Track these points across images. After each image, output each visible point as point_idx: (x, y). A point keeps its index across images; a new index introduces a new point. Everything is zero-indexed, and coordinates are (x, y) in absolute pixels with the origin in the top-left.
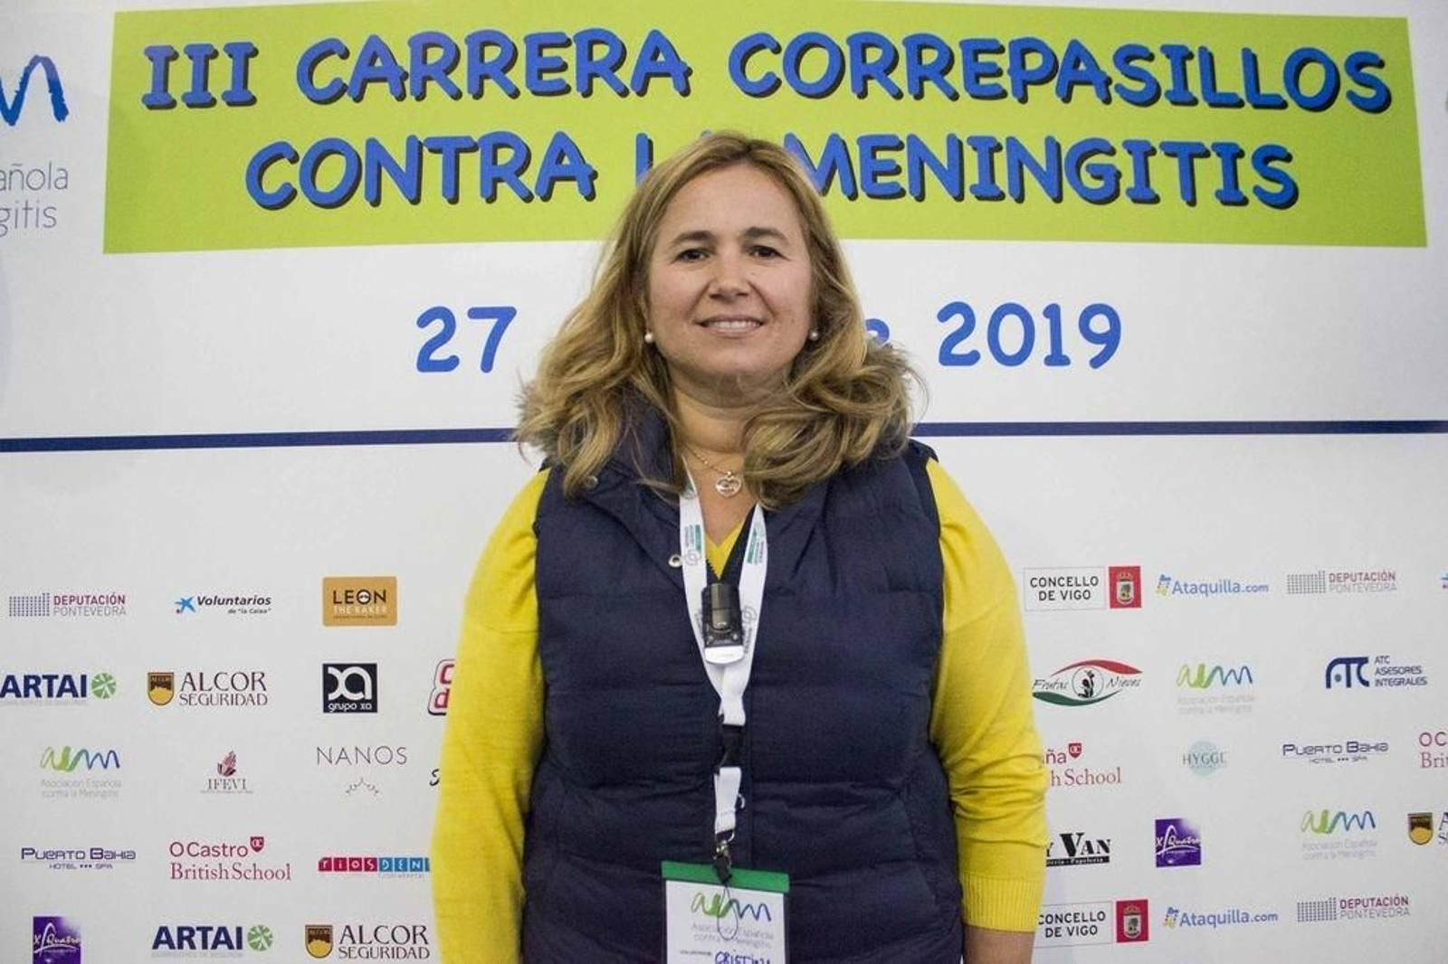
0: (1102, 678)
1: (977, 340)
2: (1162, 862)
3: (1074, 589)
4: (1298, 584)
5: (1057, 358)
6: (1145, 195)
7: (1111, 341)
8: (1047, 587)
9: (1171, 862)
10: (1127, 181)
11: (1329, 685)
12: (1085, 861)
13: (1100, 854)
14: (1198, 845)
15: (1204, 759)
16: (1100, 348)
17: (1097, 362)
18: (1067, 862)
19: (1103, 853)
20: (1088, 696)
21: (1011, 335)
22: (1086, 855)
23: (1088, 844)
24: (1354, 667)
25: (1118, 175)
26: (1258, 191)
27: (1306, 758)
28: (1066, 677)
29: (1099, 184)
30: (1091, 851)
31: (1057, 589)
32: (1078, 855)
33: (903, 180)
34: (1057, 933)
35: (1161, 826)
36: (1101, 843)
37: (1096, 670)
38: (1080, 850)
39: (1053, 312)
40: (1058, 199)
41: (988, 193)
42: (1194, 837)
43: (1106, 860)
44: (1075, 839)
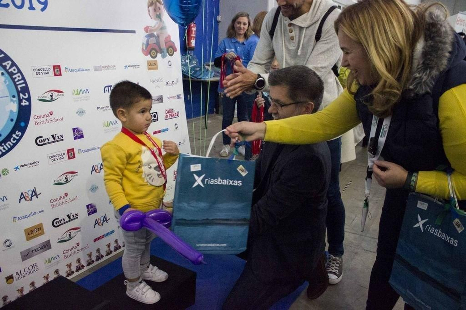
0: (55, 94)
2: (75, 138)
3: (45, 71)
4: (96, 69)
5: (32, 8)
7: (45, 4)
8: (38, 71)
9: (77, 138)
11: (105, 93)
12: (58, 141)
13: (61, 139)
14: (82, 133)
15: (81, 113)
16: (43, 6)
17: (43, 10)
18: (54, 142)
19: (62, 138)
20: (52, 99)
22: (58, 139)
23: (58, 137)
24: (109, 88)
27: (102, 110)
28: (46, 95)
30: (59, 138)
31: (41, 72)
32: (56, 140)
34: (54, 160)
35: (74, 130)
36: (61, 136)
37: (53, 92)
38: (56, 138)
42: (81, 131)
43: (63, 140)
44: (55, 136)
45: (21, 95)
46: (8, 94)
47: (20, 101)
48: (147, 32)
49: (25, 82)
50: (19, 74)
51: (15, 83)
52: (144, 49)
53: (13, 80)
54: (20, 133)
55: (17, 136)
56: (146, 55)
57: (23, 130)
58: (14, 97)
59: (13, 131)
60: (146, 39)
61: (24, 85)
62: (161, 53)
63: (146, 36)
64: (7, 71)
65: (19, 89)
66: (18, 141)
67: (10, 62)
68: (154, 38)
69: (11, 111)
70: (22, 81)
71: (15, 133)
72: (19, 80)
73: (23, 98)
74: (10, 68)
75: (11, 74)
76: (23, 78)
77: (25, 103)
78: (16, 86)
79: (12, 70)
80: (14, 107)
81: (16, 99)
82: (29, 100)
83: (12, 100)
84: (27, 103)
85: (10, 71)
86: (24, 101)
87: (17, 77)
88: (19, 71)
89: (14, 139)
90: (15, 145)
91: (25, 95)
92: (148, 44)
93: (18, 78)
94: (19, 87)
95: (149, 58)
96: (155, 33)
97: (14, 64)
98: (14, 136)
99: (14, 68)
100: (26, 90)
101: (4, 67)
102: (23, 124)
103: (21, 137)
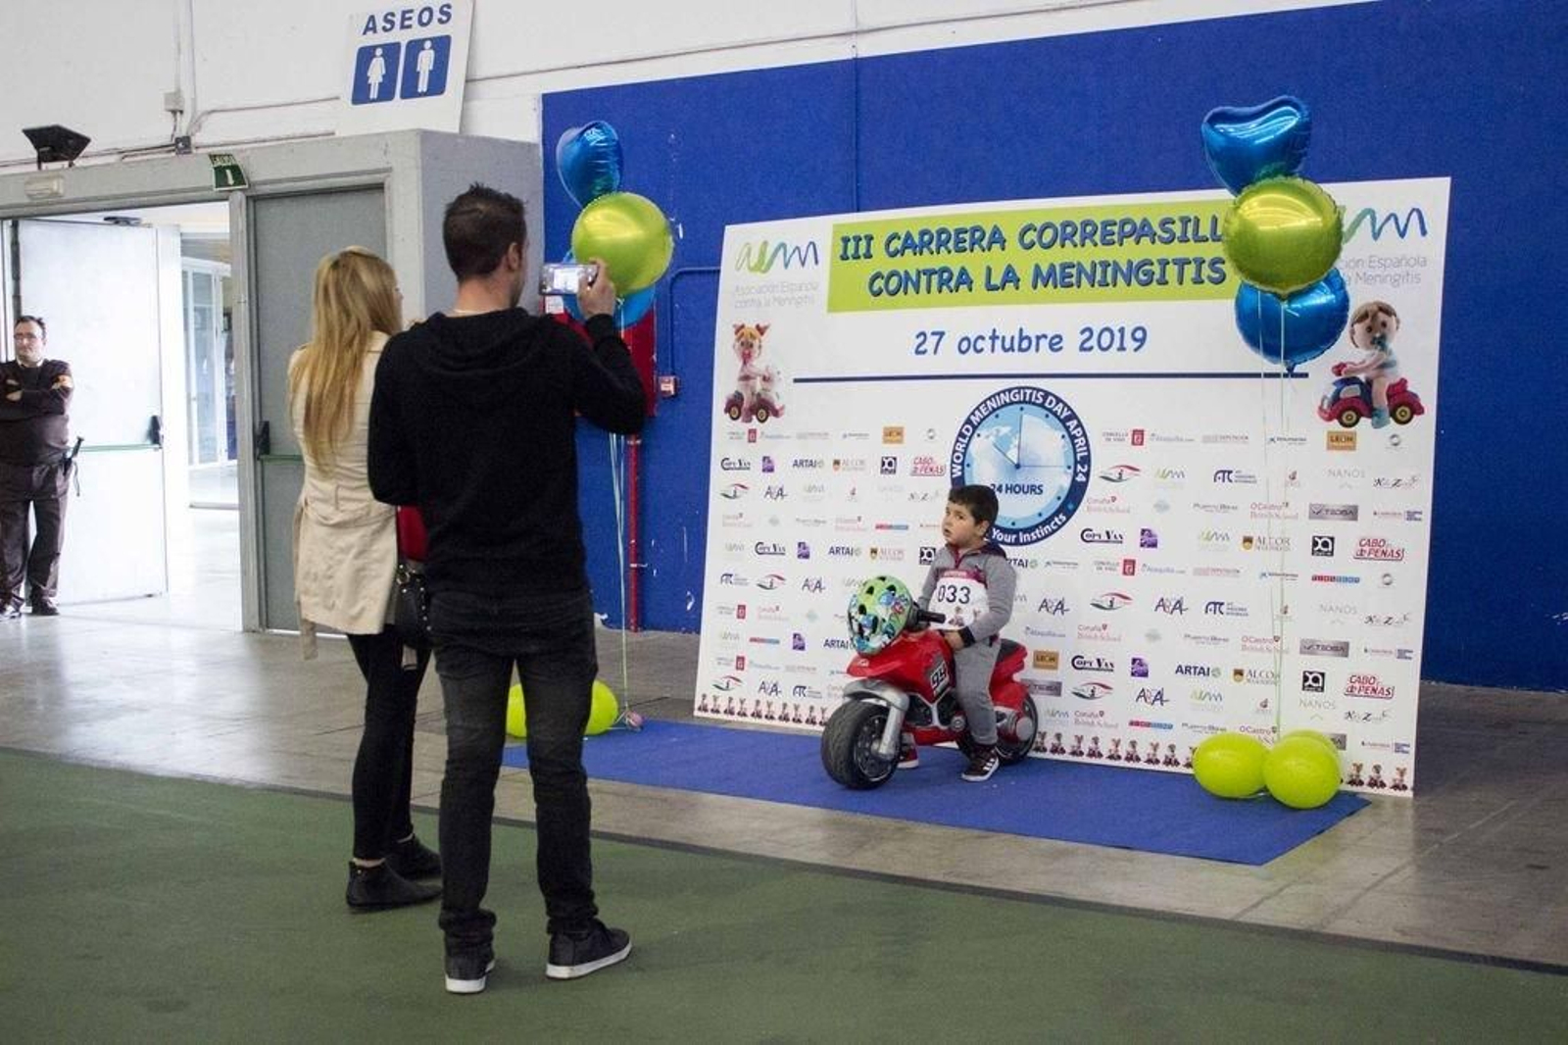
0: (1126, 472)
1: (1093, 342)
2: (1142, 545)
3: (1120, 437)
4: (1207, 439)
5: (1122, 348)
6: (1163, 282)
7: (1142, 341)
8: (1109, 436)
9: (1146, 546)
10: (1157, 276)
11: (1215, 481)
12: (1114, 542)
14: (1156, 540)
15: (1161, 507)
16: (1138, 344)
17: (1136, 350)
18: (1107, 542)
19: (1120, 540)
20: (1120, 479)
21: (1106, 339)
22: (1114, 540)
23: (1115, 536)
24: (1226, 474)
25: (1153, 273)
26: (1209, 277)
27: (1203, 509)
28: (1113, 471)
29: (1145, 278)
30: (1116, 538)
31: (1113, 437)
32: (1111, 540)
33: (1074, 280)
34: (1102, 568)
35: (1143, 531)
36: (1120, 536)
37: (1124, 469)
38: (1112, 538)
39: (1122, 330)
40: (1129, 285)
41: (1104, 284)
42: (1155, 537)
43: (1121, 542)
44: (1111, 533)
45: (1079, 467)
46: (1063, 462)
47: (1076, 474)
48: (1339, 374)
49: (1088, 450)
50: (1083, 439)
51: (1075, 449)
52: (1325, 407)
53: (1074, 445)
54: (1064, 518)
55: (1060, 520)
56: (1330, 419)
57: (1069, 515)
58: (1069, 467)
59: (1056, 514)
60: (1334, 388)
61: (1086, 454)
62: (1370, 416)
63: (1335, 384)
64: (1069, 433)
65: (1079, 459)
66: (1060, 527)
67: (1075, 422)
68: (1357, 386)
69: (1061, 488)
70: (1085, 448)
71: (1058, 516)
72: (1081, 447)
73: (1080, 472)
74: (1074, 429)
75: (1073, 438)
76: (1087, 444)
77: (1081, 478)
78: (1075, 453)
79: (1075, 432)
80: (1066, 483)
81: (1071, 471)
82: (1087, 474)
83: (1066, 473)
84: (1084, 479)
85: (1073, 433)
86: (1080, 475)
87: (1080, 441)
88: (1084, 435)
89: (1056, 524)
90: (1054, 531)
91: (1083, 468)
92: (1336, 398)
93: (1080, 444)
94: (1079, 455)
95: (1335, 426)
96: (1362, 377)
97: (1080, 425)
98: (1056, 519)
99: (1079, 429)
100: (1086, 460)
101: (1067, 428)
102: (1071, 507)
103: (1064, 524)
